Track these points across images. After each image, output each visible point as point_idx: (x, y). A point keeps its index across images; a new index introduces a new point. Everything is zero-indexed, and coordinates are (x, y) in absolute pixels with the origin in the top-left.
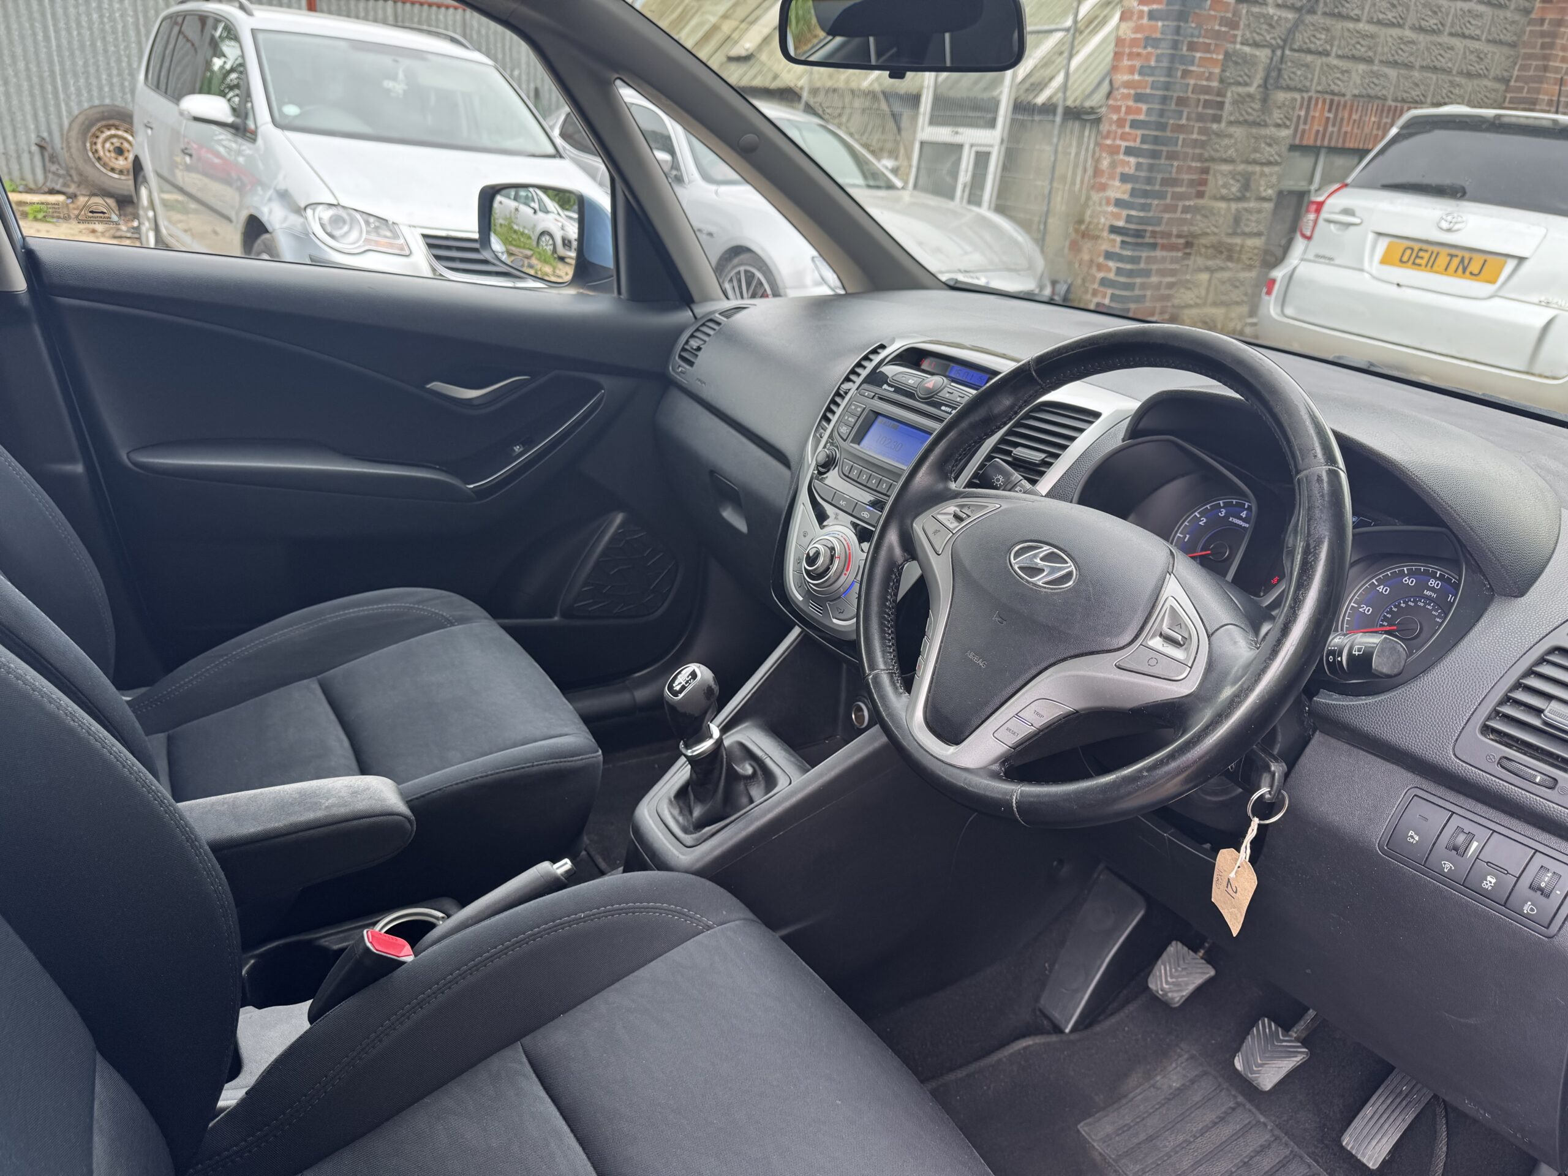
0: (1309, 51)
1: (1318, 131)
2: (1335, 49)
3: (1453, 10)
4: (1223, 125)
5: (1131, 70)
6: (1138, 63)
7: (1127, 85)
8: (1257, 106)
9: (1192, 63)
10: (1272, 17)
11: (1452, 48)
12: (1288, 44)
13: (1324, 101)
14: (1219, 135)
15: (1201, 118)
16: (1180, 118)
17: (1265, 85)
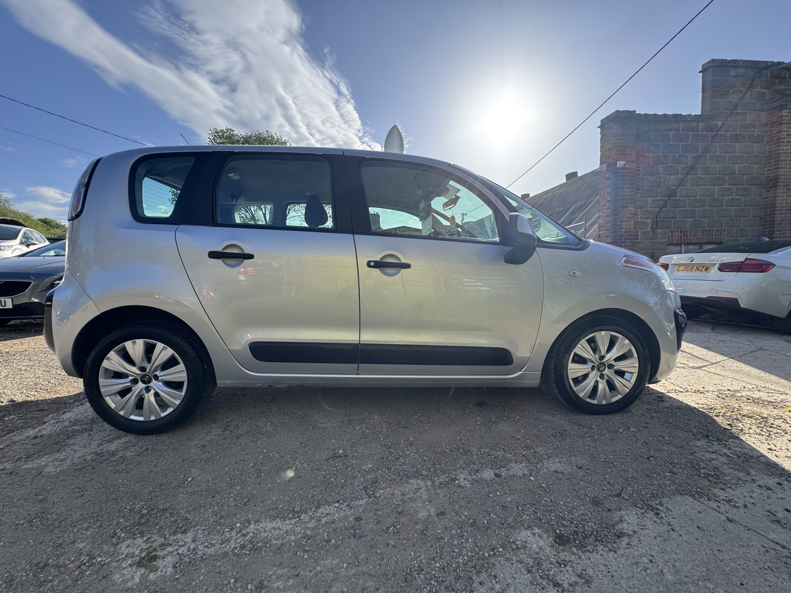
0: (668, 218)
1: (678, 239)
2: (678, 216)
3: (725, 200)
4: (639, 241)
5: (604, 230)
6: (605, 228)
7: (603, 234)
8: (651, 234)
9: (623, 226)
10: (650, 211)
11: (729, 210)
12: (658, 217)
13: (678, 231)
14: (638, 243)
15: (629, 239)
16: (622, 240)
17: (652, 228)
